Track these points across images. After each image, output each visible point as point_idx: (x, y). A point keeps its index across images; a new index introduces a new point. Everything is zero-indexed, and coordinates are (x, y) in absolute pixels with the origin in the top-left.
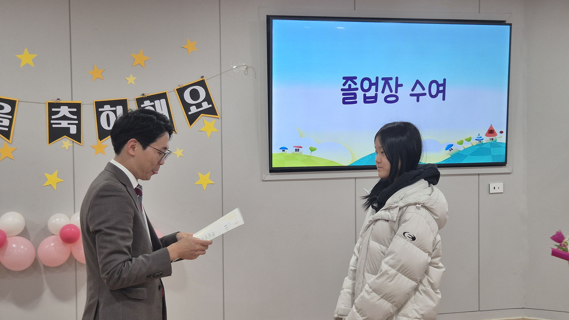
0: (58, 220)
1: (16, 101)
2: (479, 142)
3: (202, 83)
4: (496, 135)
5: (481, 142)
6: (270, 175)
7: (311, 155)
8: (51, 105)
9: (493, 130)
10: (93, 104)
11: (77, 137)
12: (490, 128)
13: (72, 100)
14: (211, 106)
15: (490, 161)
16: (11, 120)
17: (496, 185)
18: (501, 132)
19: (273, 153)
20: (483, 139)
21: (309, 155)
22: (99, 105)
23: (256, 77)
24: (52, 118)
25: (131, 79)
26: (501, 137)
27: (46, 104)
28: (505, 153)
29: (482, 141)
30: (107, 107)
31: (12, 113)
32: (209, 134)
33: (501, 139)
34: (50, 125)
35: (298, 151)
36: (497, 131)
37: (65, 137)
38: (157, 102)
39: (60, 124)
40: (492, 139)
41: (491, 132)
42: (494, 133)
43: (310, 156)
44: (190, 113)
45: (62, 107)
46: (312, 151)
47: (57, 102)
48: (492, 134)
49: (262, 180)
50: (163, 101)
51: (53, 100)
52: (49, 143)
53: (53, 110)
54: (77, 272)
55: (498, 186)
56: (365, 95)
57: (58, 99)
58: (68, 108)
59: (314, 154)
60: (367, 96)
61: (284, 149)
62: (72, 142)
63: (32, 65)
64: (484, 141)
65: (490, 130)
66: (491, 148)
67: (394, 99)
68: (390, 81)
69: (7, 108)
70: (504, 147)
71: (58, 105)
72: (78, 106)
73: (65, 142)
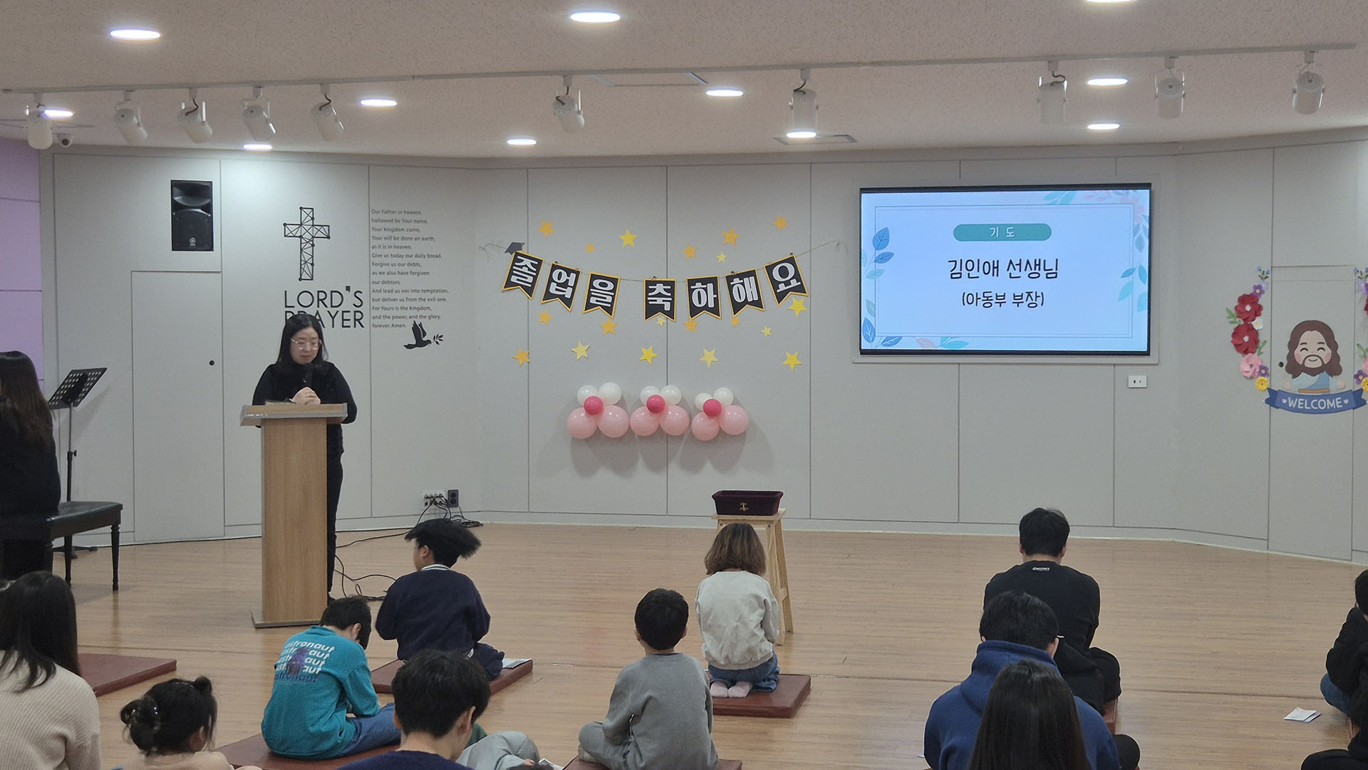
0: (648, 391)
1: (618, 279)
3: (791, 260)
6: (862, 357)
8: (648, 283)
10: (686, 282)
11: (670, 314)
13: (667, 278)
14: (800, 283)
15: (1129, 349)
16: (613, 297)
17: (1138, 378)
19: (862, 334)
22: (691, 282)
23: (847, 254)
24: (649, 295)
25: (722, 258)
27: (643, 282)
30: (699, 285)
31: (614, 290)
32: (796, 313)
34: (647, 301)
37: (660, 314)
38: (746, 280)
39: (656, 301)
44: (778, 291)
45: (657, 285)
47: (653, 280)
49: (853, 362)
50: (752, 278)
51: (650, 278)
52: (646, 319)
53: (650, 287)
54: (669, 444)
55: (1138, 379)
57: (654, 277)
58: (664, 286)
62: (666, 319)
63: (632, 244)
69: (611, 286)
71: (655, 283)
72: (672, 284)
73: (660, 319)
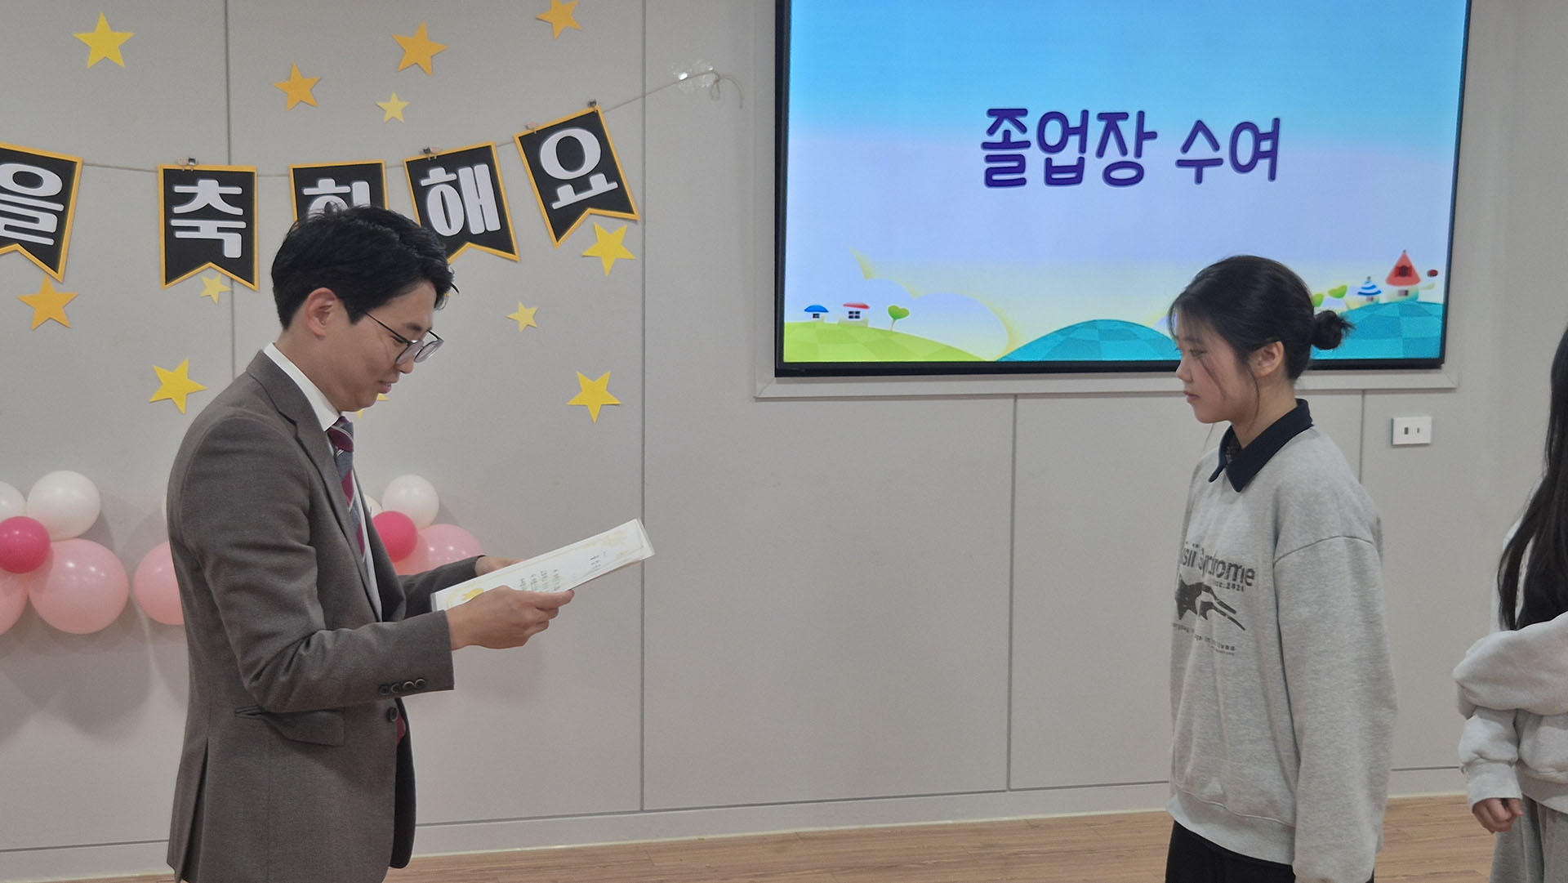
1: (76, 163)
2: (1368, 300)
3: (591, 122)
4: (1417, 280)
5: (1372, 299)
6: (778, 383)
7: (894, 330)
8: (172, 177)
9: (1408, 266)
10: (289, 176)
11: (243, 267)
12: (1399, 262)
13: (229, 163)
14: (614, 185)
15: (1398, 353)
16: (61, 217)
17: (1413, 422)
18: (1433, 273)
19: (786, 321)
20: (1379, 292)
21: (888, 329)
22: (305, 177)
23: (741, 107)
24: (175, 212)
25: (394, 107)
26: (1431, 287)
27: (157, 172)
28: (1438, 333)
29: (1375, 297)
30: (326, 185)
31: (63, 197)
32: (607, 265)
33: (1431, 292)
34: (169, 231)
35: (858, 317)
36: (1421, 270)
37: (210, 267)
38: (465, 173)
39: (196, 229)
40: (1406, 293)
41: (1404, 272)
42: (1410, 275)
43: (891, 333)
44: (555, 206)
45: (201, 182)
46: (895, 318)
47: (188, 168)
48: (1406, 278)
49: (755, 397)
50: (482, 170)
51: (178, 163)
52: (167, 282)
53: (178, 189)
55: (1415, 425)
56: (1048, 161)
57: (191, 160)
58: (220, 185)
59: (900, 326)
60: (1055, 164)
61: (816, 311)
62: (229, 281)
63: (118, 60)
64: (1382, 299)
65: (1400, 265)
66: (1401, 318)
67: (1130, 173)
68: (1121, 124)
69: (51, 183)
70: (1436, 316)
71: (191, 177)
72: (245, 180)
73: (210, 280)
